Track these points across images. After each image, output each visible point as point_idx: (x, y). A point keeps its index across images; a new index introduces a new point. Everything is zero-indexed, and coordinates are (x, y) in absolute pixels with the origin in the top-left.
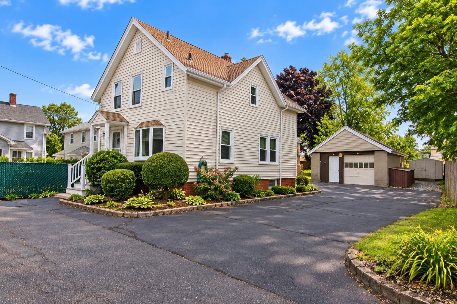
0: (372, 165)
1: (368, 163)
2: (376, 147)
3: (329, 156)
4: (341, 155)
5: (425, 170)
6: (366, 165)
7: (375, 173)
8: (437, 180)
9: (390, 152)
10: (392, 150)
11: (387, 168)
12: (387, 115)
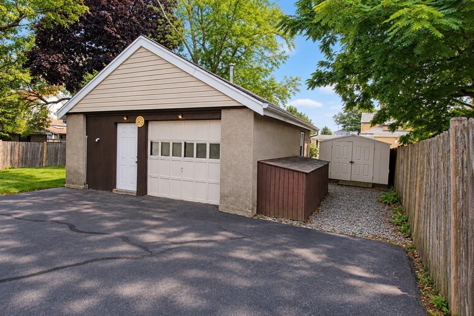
0: (215, 150)
1: (206, 144)
2: (224, 98)
3: (116, 124)
4: (140, 120)
5: (352, 162)
6: (201, 151)
7: (222, 172)
8: (375, 186)
9: (262, 113)
10: (266, 106)
11: (252, 160)
12: (281, 62)
